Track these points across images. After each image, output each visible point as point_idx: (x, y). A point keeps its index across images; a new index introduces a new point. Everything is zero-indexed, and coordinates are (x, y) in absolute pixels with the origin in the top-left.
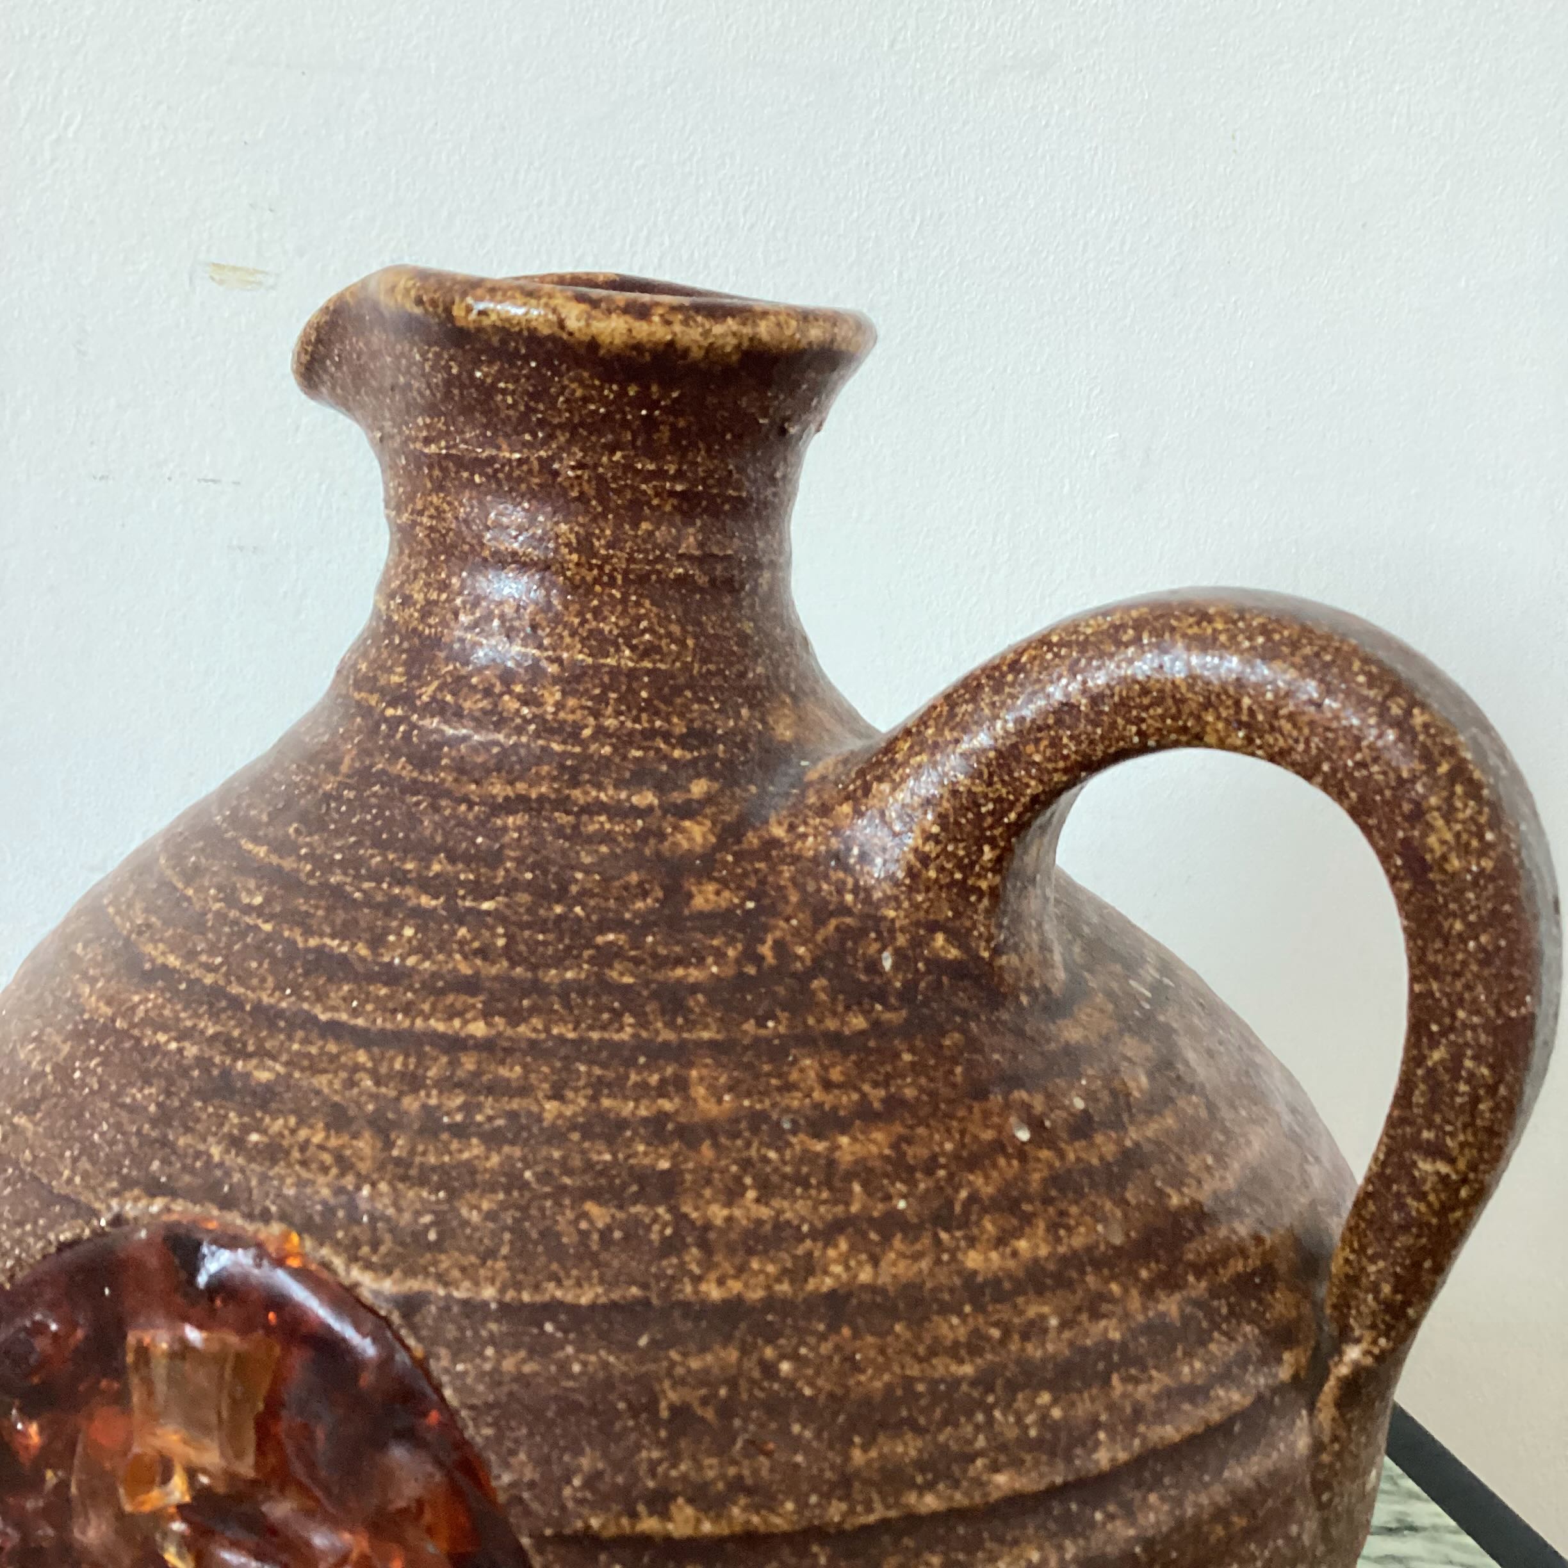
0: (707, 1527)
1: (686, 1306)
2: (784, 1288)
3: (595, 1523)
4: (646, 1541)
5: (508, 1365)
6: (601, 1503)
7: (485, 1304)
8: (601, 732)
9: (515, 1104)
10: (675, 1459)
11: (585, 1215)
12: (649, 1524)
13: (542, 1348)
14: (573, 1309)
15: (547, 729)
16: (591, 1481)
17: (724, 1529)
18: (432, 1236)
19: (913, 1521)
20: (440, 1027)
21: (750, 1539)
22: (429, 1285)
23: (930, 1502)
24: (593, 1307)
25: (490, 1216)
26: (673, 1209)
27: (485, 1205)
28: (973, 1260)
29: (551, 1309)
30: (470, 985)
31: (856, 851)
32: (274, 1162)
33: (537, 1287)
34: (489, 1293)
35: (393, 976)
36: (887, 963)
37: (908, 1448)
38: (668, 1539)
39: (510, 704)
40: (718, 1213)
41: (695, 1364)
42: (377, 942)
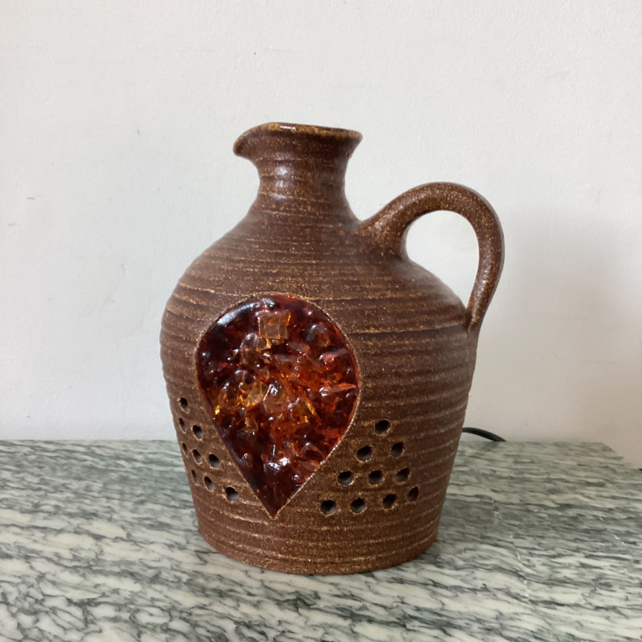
0: (376, 331)
1: (366, 300)
2: (382, 297)
3: (358, 331)
4: (366, 334)
5: (337, 309)
6: (359, 328)
7: (331, 300)
8: (320, 214)
9: (326, 272)
10: (369, 321)
11: (345, 287)
12: (367, 331)
13: (343, 306)
14: (347, 300)
15: (309, 214)
16: (356, 325)
17: (379, 332)
18: (318, 291)
19: (409, 332)
20: (307, 262)
21: (383, 333)
22: (320, 298)
23: (411, 329)
24: (350, 300)
25: (328, 288)
26: (360, 286)
27: (326, 286)
28: (411, 295)
29: (343, 300)
30: (310, 256)
31: (373, 235)
32: (283, 283)
33: (340, 297)
34: (331, 298)
35: (294, 255)
36: (382, 254)
37: (406, 321)
38: (370, 333)
39: (301, 209)
40: (367, 286)
41: (370, 308)
42: (288, 250)
